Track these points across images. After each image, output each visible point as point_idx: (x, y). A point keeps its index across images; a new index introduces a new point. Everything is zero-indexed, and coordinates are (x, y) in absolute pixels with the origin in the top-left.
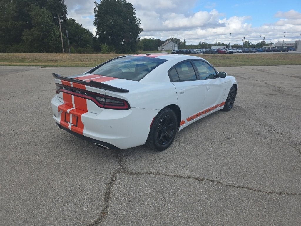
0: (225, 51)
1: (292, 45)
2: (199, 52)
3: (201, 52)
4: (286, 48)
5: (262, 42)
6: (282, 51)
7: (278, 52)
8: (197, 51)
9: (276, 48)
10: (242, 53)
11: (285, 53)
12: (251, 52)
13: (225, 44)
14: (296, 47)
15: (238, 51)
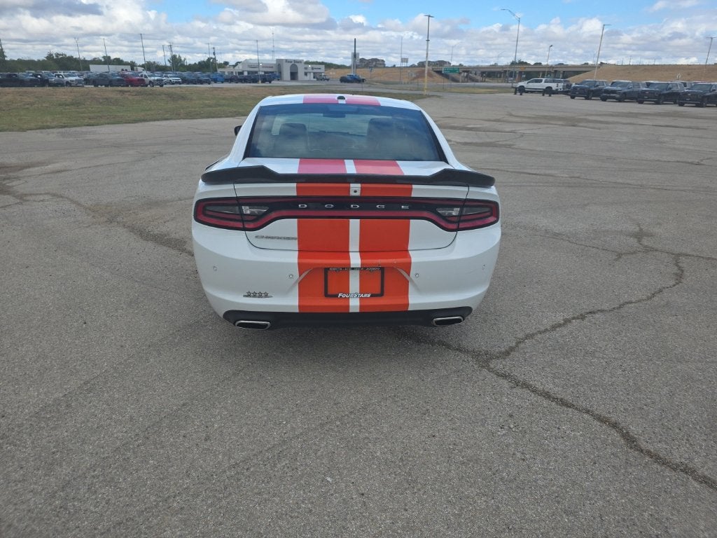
0: (143, 80)
1: (272, 67)
2: (72, 81)
3: (79, 81)
4: (263, 73)
5: (209, 59)
6: (260, 81)
7: (253, 82)
8: (66, 78)
9: (246, 74)
10: (182, 85)
11: (267, 84)
12: (201, 82)
13: (122, 61)
14: (280, 73)
15: (171, 79)
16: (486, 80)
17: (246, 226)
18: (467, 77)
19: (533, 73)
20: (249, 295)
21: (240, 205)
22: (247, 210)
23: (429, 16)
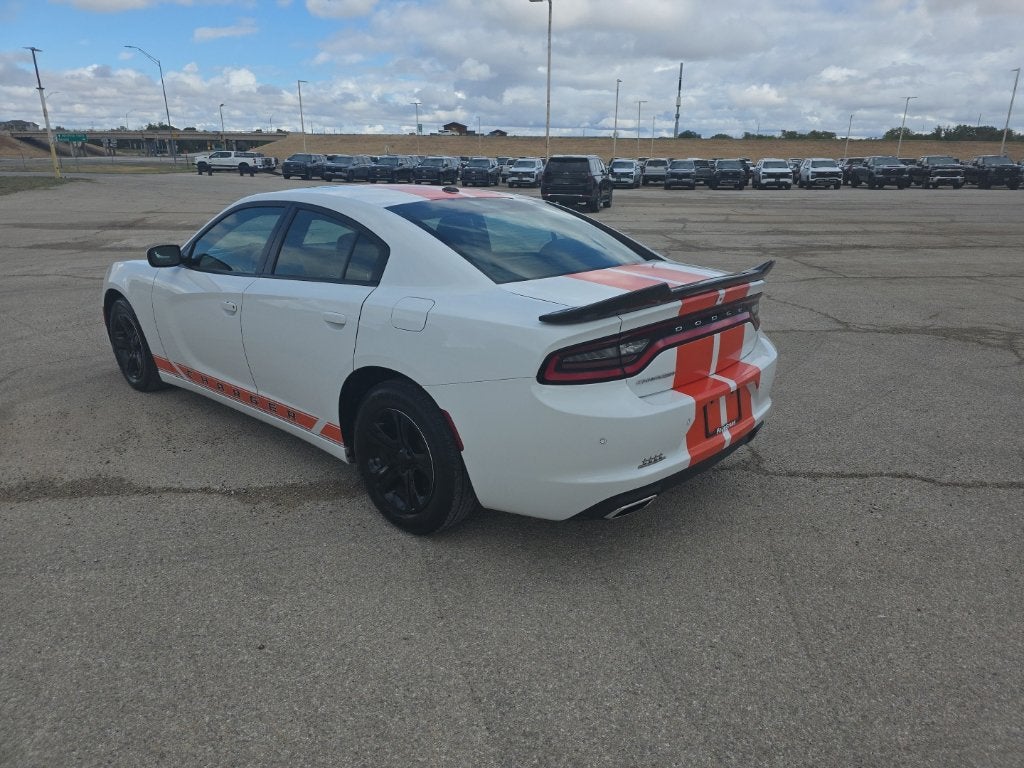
16: (117, 152)
17: (627, 372)
18: (82, 147)
19: (192, 142)
20: (644, 465)
21: (617, 345)
22: (630, 349)
23: (33, 50)
